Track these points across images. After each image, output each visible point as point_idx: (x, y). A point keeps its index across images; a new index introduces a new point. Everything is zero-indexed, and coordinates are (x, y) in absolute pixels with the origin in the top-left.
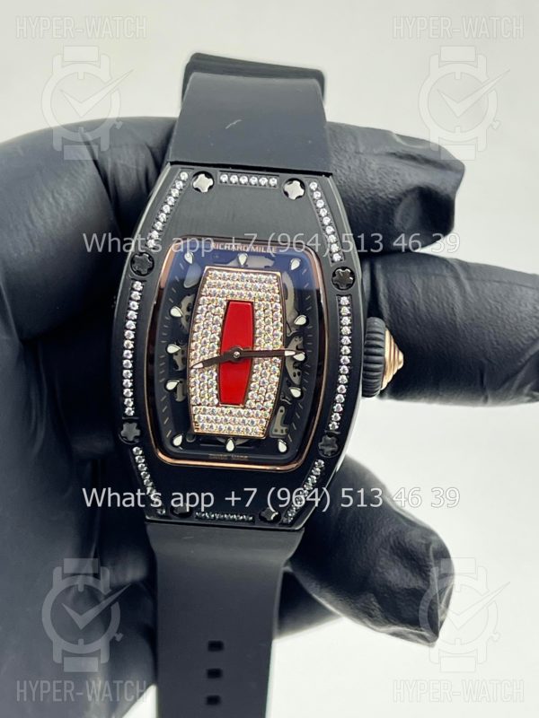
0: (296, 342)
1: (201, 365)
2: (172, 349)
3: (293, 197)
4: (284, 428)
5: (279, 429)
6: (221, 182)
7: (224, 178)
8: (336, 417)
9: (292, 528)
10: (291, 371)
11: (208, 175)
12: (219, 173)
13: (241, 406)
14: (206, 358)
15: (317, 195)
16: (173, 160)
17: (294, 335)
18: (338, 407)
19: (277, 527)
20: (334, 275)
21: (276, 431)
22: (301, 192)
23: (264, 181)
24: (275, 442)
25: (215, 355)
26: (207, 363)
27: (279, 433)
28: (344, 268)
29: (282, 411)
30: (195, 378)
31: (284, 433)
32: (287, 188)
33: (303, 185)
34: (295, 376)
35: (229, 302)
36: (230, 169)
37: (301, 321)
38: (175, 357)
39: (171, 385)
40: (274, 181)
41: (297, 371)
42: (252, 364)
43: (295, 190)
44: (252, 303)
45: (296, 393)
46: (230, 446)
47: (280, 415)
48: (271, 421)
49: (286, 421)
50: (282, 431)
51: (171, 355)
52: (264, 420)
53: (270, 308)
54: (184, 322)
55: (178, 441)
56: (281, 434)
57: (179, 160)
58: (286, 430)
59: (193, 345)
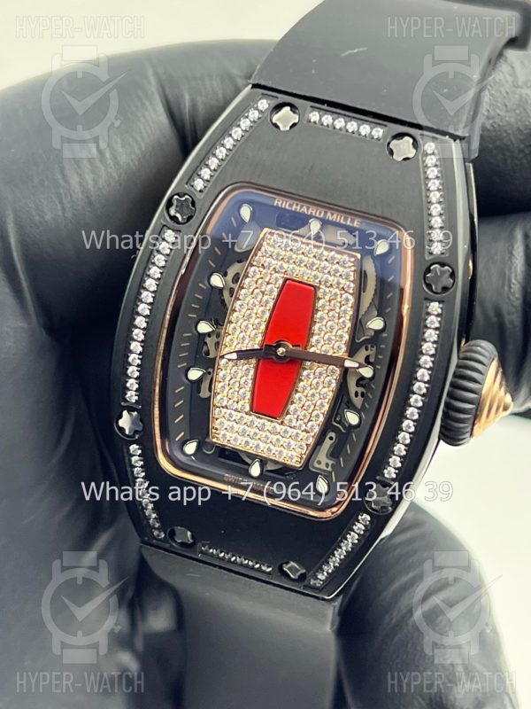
0: (366, 352)
1: (234, 356)
2: (204, 327)
3: (398, 157)
4: (330, 462)
5: (323, 461)
6: (309, 121)
7: (315, 116)
8: (396, 461)
9: (320, 595)
10: (353, 388)
11: (293, 108)
12: (309, 108)
13: (278, 420)
14: (244, 349)
15: (431, 160)
16: (256, 82)
17: (366, 342)
19: (301, 588)
20: (429, 272)
21: (319, 463)
22: (411, 153)
23: (365, 129)
24: (314, 477)
25: (257, 347)
26: (243, 355)
27: (323, 466)
28: (443, 265)
29: (331, 438)
31: (329, 469)
32: (394, 144)
33: (415, 144)
34: (356, 395)
35: (286, 280)
36: (325, 107)
37: (377, 324)
38: (207, 340)
39: (194, 374)
40: (378, 132)
41: (360, 390)
43: (404, 149)
44: (315, 288)
45: (353, 419)
46: (255, 470)
47: (327, 443)
48: (313, 449)
49: (334, 454)
50: (327, 465)
51: (201, 335)
55: (190, 448)
56: (325, 468)
57: (263, 83)
58: (332, 465)
59: (230, 328)
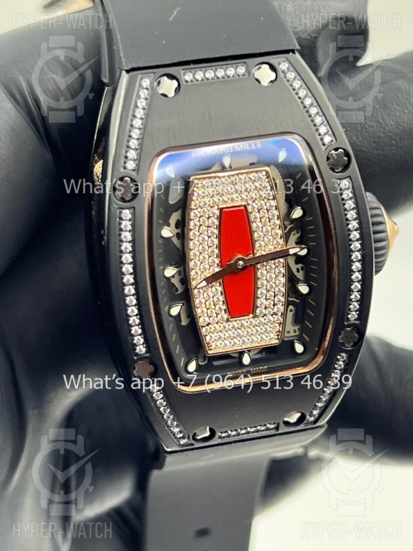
0: (294, 237)
1: (204, 283)
2: (170, 272)
3: (265, 83)
4: (296, 328)
5: (292, 330)
6: (187, 82)
7: (188, 77)
8: (355, 306)
9: (318, 424)
10: (294, 267)
11: (171, 77)
12: (182, 72)
13: (251, 315)
14: (208, 275)
15: (291, 75)
16: (129, 68)
17: (290, 230)
18: (355, 296)
19: (302, 427)
20: (328, 159)
21: (289, 332)
22: (273, 76)
23: (231, 72)
24: (292, 344)
25: (217, 270)
26: (210, 280)
27: (292, 334)
28: (336, 149)
29: (291, 311)
30: (199, 299)
31: (297, 333)
32: (257, 74)
33: (273, 68)
34: (298, 271)
35: (221, 210)
36: (192, 66)
37: (297, 213)
38: (173, 280)
39: (175, 311)
40: (242, 70)
41: (300, 266)
42: (255, 270)
43: (265, 75)
44: (245, 206)
45: (304, 289)
46: (246, 360)
47: (290, 315)
48: (283, 324)
49: (296, 321)
50: (295, 331)
51: (168, 279)
52: (277, 325)
53: (265, 208)
54: (175, 240)
55: (192, 367)
56: (294, 334)
57: (135, 66)
58: (299, 329)
59: (192, 264)
